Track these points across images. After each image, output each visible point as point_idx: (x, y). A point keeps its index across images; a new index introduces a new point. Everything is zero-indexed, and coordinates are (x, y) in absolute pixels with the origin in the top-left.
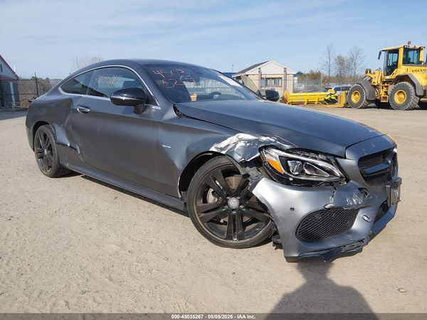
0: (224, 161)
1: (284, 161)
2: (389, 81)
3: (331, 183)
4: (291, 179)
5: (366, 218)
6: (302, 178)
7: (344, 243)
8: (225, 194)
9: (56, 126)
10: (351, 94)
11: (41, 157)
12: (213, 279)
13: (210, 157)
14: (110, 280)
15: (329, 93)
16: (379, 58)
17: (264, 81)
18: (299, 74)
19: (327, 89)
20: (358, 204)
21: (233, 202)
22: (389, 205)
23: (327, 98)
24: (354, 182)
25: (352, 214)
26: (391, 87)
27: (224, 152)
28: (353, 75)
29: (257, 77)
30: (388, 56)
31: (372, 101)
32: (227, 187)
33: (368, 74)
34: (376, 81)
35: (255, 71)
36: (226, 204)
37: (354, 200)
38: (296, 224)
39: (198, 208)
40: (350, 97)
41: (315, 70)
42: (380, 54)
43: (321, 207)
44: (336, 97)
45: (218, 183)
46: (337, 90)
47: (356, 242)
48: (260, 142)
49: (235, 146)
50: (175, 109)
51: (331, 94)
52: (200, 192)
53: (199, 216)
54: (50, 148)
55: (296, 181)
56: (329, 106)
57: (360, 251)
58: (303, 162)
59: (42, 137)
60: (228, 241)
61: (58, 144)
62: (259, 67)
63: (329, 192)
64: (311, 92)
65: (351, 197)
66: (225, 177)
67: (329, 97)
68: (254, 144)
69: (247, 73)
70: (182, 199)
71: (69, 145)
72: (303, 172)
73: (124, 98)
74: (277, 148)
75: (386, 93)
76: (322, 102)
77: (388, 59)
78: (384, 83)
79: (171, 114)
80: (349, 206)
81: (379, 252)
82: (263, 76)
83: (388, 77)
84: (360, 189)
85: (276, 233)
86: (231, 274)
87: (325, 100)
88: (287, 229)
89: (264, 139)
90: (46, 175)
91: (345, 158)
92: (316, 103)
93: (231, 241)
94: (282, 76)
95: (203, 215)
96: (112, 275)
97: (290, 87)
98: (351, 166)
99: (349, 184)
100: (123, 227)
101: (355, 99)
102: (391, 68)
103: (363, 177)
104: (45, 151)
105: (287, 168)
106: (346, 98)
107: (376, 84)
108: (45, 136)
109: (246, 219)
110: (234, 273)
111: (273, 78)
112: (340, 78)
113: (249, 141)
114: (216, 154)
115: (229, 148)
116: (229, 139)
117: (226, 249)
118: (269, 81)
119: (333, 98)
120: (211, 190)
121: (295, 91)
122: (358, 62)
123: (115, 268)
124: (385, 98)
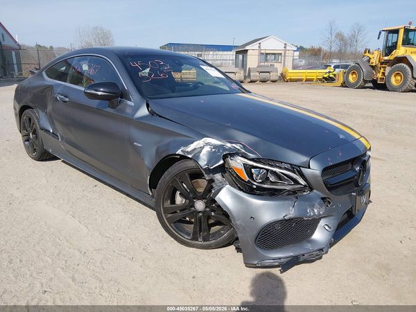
0: (191, 164)
1: (248, 169)
2: (387, 62)
3: (294, 192)
4: (255, 187)
5: (327, 228)
6: (265, 186)
7: (302, 253)
8: (191, 196)
9: (40, 111)
10: (348, 73)
11: (28, 140)
12: (172, 283)
13: (178, 160)
14: (73, 280)
15: (327, 70)
16: (378, 38)
17: (263, 57)
18: (300, 49)
19: (326, 67)
20: (319, 214)
21: (200, 205)
22: (354, 213)
23: (325, 76)
24: (318, 192)
25: (313, 224)
26: (388, 69)
27: (190, 156)
28: (354, 52)
29: (257, 52)
30: (387, 36)
31: (370, 82)
32: (193, 190)
33: (367, 54)
34: (375, 61)
35: (255, 46)
36: (193, 206)
37: (316, 211)
38: (255, 233)
39: (164, 208)
40: (347, 77)
41: (316, 46)
42: (380, 34)
43: (281, 217)
44: (335, 75)
45: (184, 185)
46: (336, 67)
47: (315, 251)
48: (225, 149)
49: (201, 151)
50: (148, 106)
51: (330, 72)
52: (167, 193)
53: (165, 216)
54: (34, 132)
55: (259, 188)
56: (326, 84)
57: (321, 258)
58: (267, 170)
59: (28, 121)
60: (194, 242)
61: (42, 129)
62: (259, 42)
63: (290, 202)
64: (310, 69)
65: (312, 207)
66: (192, 180)
67: (328, 74)
68: (219, 150)
69: (247, 48)
70: (153, 196)
71: (51, 131)
72: (267, 179)
73: (100, 93)
74: (242, 156)
75: (384, 74)
76: (320, 80)
77: (387, 39)
78: (382, 63)
79: (143, 111)
80: (310, 216)
81: (341, 258)
82: (262, 52)
83: (386, 58)
84: (323, 199)
85: (237, 239)
86: (191, 279)
87: (324, 78)
88: (247, 237)
89: (229, 145)
90: (32, 158)
91: (309, 168)
92: (314, 81)
93: (197, 242)
94: (282, 52)
95: (170, 215)
96: (76, 276)
97: (289, 64)
98: (315, 176)
99: (312, 194)
100: (96, 220)
101: (351, 78)
102: (390, 49)
103: (327, 187)
104: (31, 135)
105: (250, 175)
106: (343, 77)
107: (374, 64)
108: (30, 119)
109: (211, 221)
110: (194, 277)
111: (272, 54)
112: (340, 55)
113: (215, 147)
114: (183, 157)
115: (196, 152)
116: (195, 143)
117: (192, 249)
118: (268, 57)
119: (332, 76)
120: (178, 193)
121: (294, 67)
122: (360, 39)
123: (81, 266)
124: (382, 79)
